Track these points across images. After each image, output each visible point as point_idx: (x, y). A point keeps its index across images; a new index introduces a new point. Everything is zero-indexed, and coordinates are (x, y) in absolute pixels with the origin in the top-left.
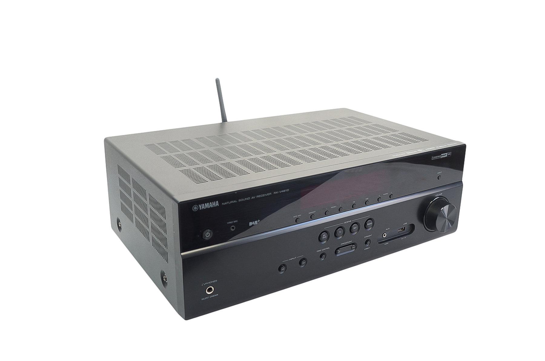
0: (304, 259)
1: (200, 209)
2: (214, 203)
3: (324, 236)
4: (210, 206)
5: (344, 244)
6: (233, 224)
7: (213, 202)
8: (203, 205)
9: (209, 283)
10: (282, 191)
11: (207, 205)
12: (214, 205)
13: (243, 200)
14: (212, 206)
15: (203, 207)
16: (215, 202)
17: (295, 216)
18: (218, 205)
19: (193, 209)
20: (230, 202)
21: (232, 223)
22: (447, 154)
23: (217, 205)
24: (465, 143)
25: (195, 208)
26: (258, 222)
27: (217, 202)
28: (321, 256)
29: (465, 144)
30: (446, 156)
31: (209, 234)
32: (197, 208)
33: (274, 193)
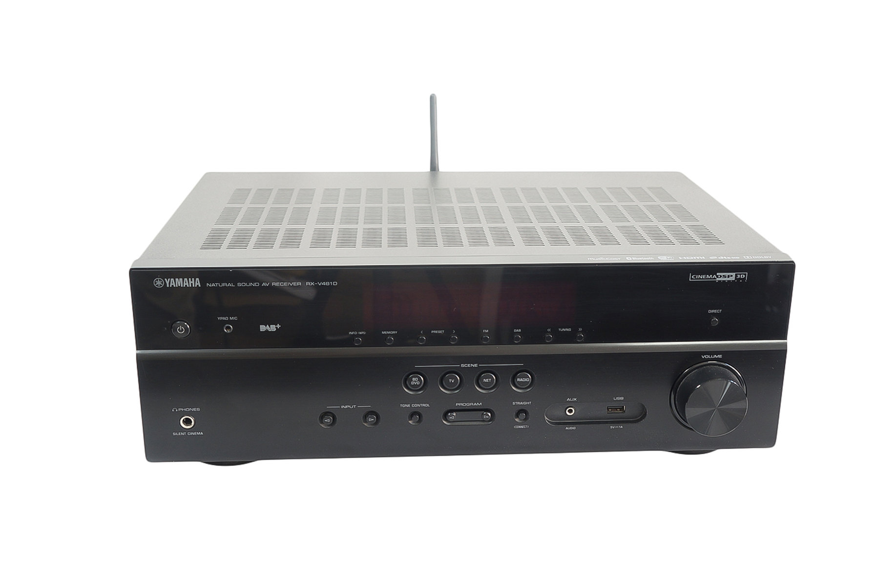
0: (372, 413)
1: (168, 286)
2: (192, 281)
3: (415, 381)
4: (185, 284)
5: (462, 404)
6: (229, 322)
7: (190, 279)
8: (172, 279)
9: (185, 410)
10: (324, 284)
11: (179, 282)
12: (192, 284)
13: (246, 284)
14: (189, 285)
15: (172, 283)
16: (193, 279)
17: (352, 332)
18: (200, 286)
19: (156, 283)
20: (221, 285)
21: (225, 319)
22: (734, 274)
23: (198, 285)
24: (793, 260)
25: (159, 283)
26: (276, 328)
27: (197, 279)
28: (411, 416)
29: (793, 262)
30: (733, 278)
31: (182, 329)
32: (162, 283)
33: (307, 284)
